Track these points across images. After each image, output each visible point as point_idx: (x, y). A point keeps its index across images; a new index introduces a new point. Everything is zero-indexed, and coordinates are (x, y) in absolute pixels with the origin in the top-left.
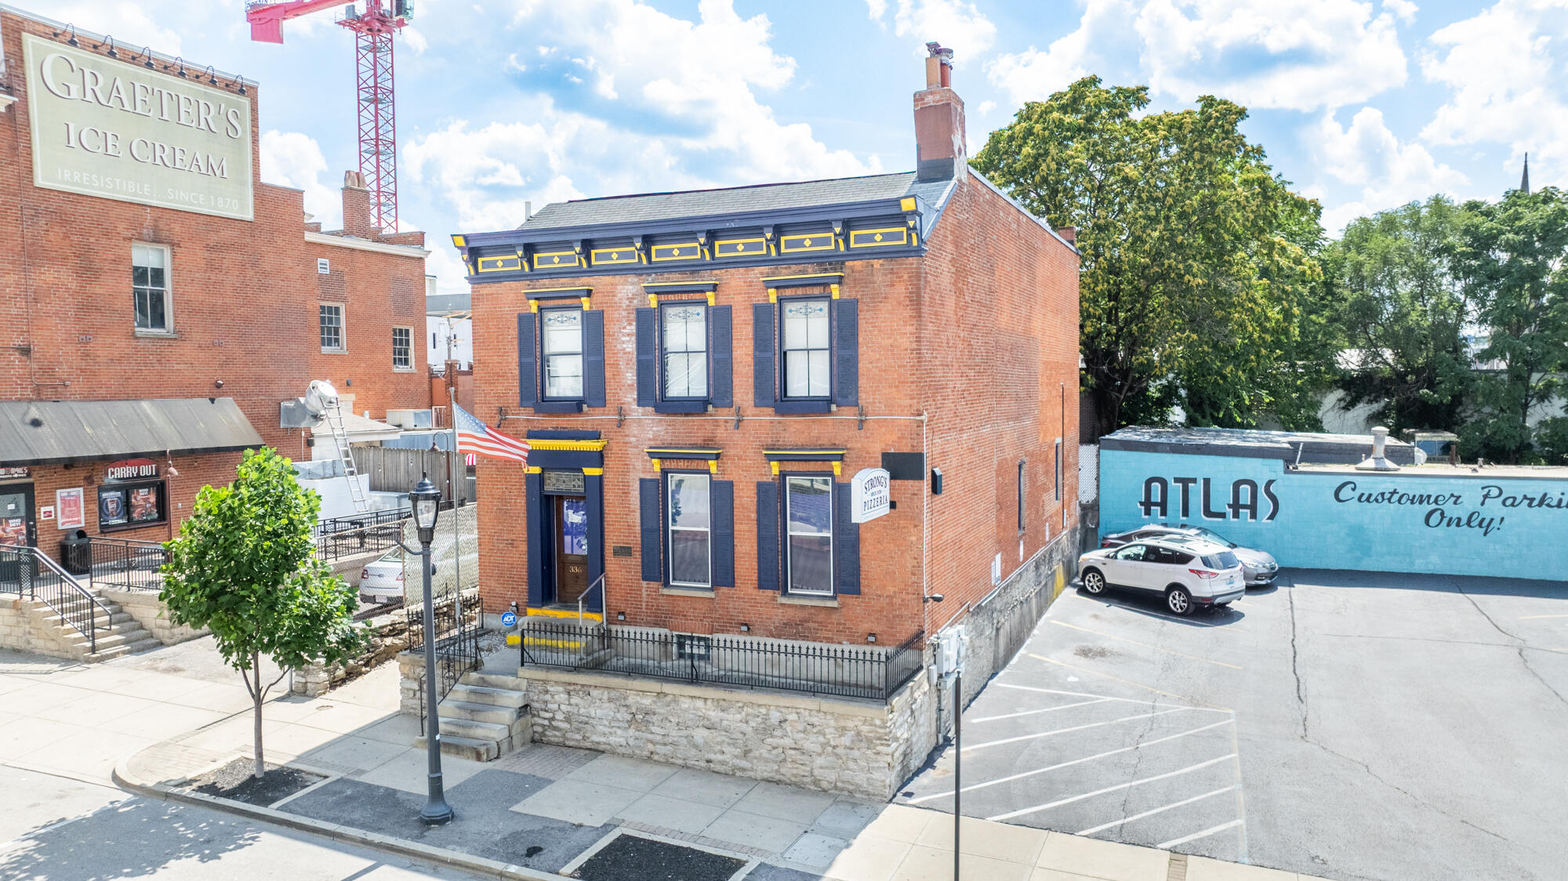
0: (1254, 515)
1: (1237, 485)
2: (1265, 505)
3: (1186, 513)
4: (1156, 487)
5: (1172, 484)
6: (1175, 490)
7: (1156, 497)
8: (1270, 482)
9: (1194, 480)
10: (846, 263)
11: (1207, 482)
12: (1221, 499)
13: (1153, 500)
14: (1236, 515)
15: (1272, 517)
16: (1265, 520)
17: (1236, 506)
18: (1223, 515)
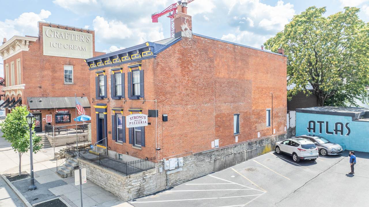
0: (342, 134)
1: (337, 124)
2: (346, 130)
3: (321, 132)
4: (312, 124)
5: (317, 123)
6: (318, 125)
7: (312, 127)
8: (347, 124)
9: (323, 122)
10: (142, 61)
11: (327, 123)
12: (332, 128)
13: (311, 128)
14: (336, 133)
15: (348, 134)
16: (346, 135)
17: (336, 131)
18: (332, 133)
